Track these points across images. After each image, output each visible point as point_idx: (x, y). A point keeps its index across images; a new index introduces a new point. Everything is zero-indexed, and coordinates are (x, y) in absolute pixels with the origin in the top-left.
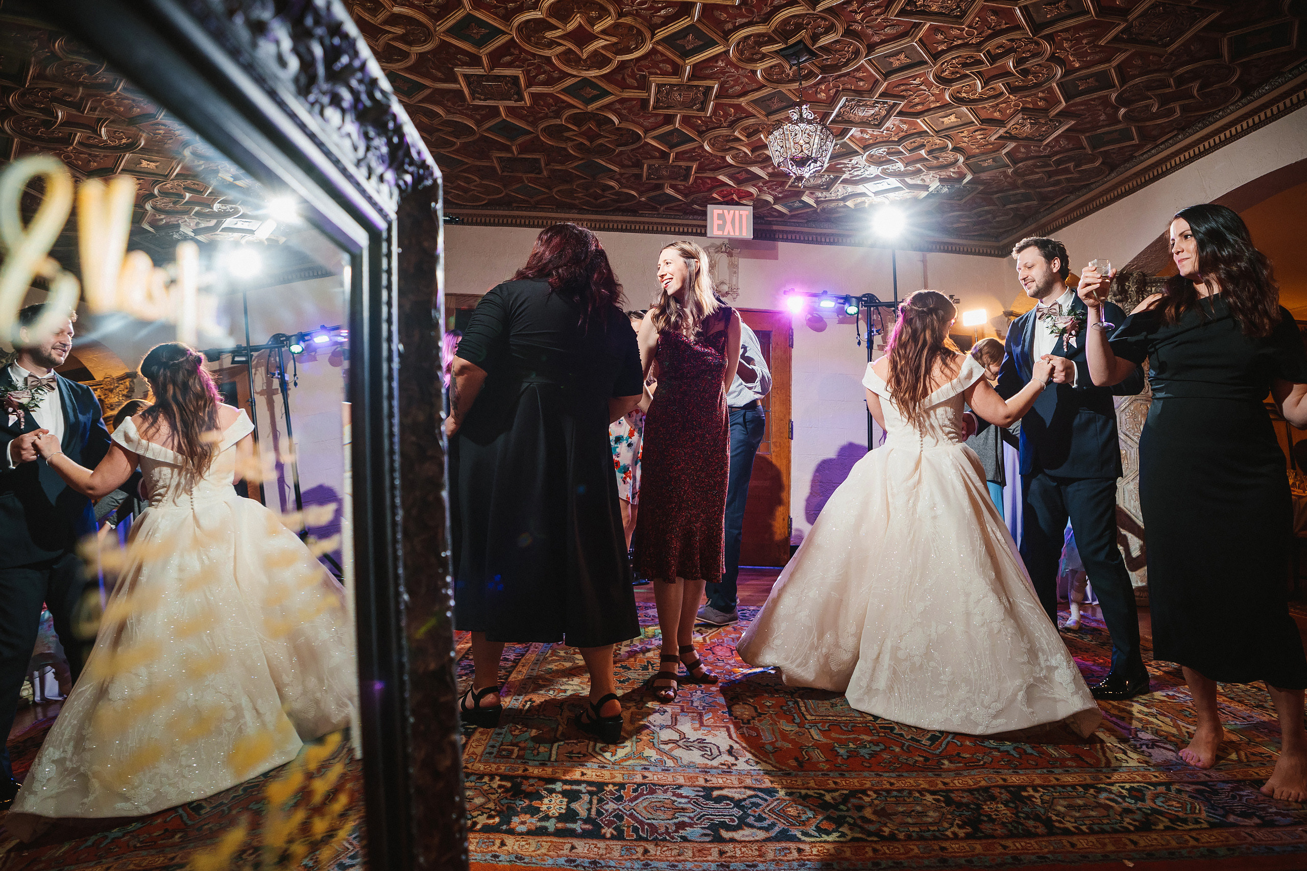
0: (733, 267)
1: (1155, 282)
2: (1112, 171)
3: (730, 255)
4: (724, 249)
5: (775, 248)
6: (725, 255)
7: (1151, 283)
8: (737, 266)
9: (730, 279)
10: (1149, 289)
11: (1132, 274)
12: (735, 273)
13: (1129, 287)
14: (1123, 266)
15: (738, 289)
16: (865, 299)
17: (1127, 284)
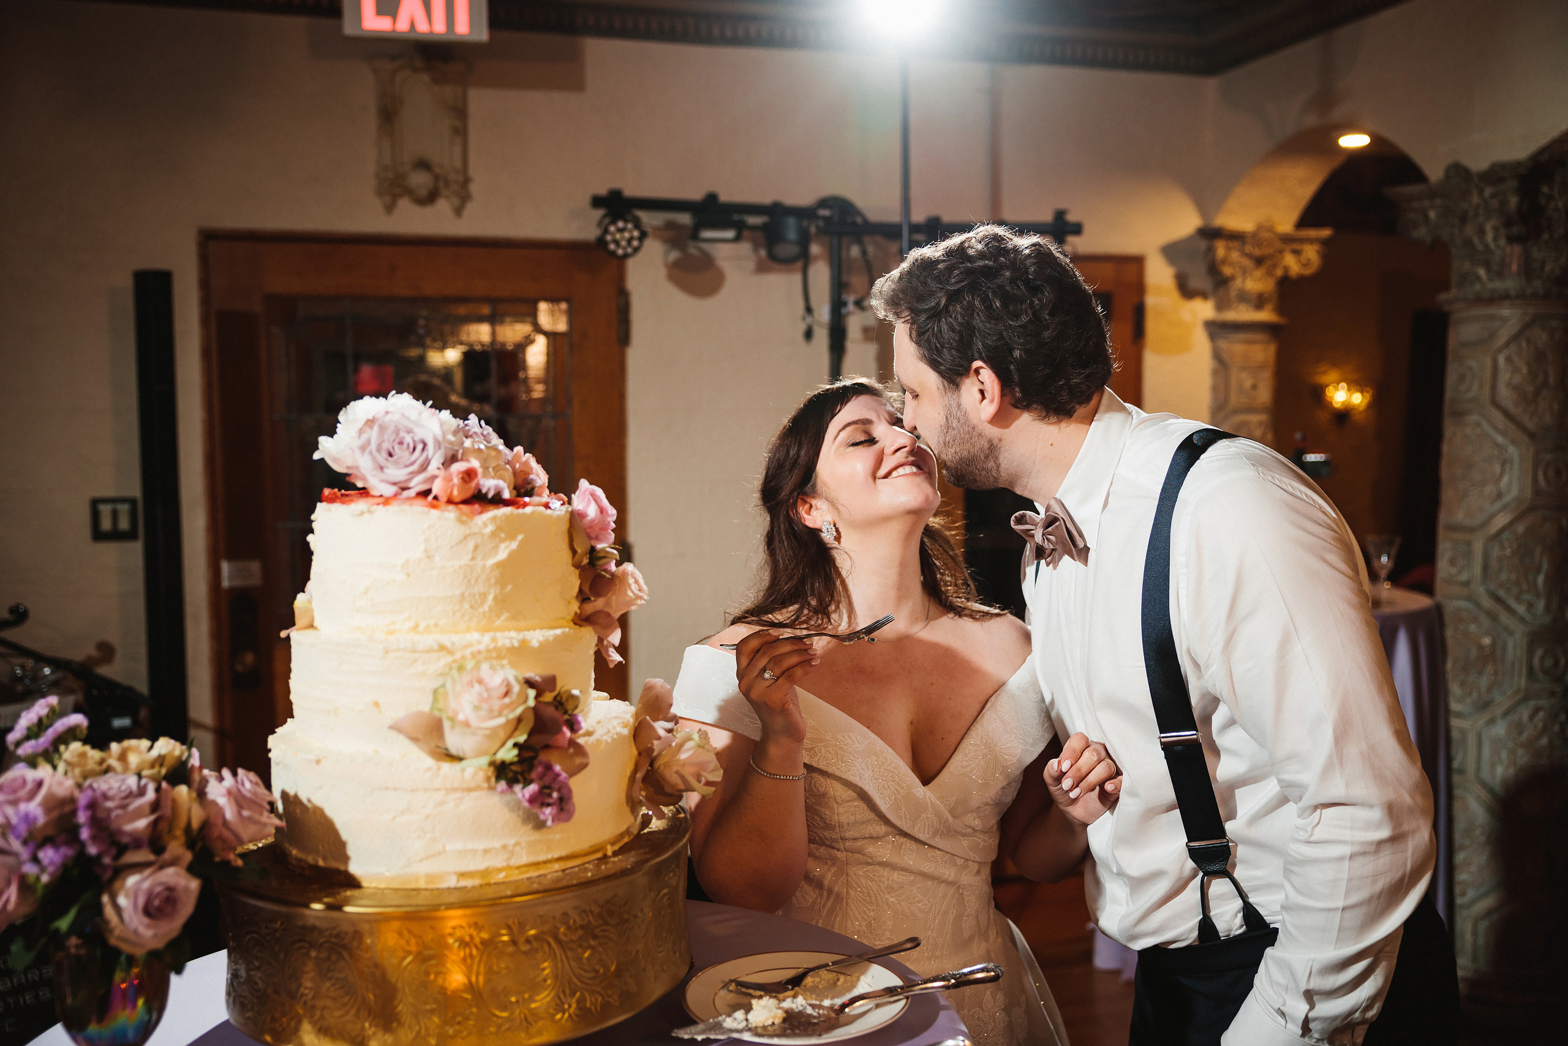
0: (452, 116)
5: (575, 57)
6: (425, 79)
9: (444, 152)
12: (456, 131)
14: (1541, 143)
15: (466, 181)
16: (824, 212)
17: (1545, 189)
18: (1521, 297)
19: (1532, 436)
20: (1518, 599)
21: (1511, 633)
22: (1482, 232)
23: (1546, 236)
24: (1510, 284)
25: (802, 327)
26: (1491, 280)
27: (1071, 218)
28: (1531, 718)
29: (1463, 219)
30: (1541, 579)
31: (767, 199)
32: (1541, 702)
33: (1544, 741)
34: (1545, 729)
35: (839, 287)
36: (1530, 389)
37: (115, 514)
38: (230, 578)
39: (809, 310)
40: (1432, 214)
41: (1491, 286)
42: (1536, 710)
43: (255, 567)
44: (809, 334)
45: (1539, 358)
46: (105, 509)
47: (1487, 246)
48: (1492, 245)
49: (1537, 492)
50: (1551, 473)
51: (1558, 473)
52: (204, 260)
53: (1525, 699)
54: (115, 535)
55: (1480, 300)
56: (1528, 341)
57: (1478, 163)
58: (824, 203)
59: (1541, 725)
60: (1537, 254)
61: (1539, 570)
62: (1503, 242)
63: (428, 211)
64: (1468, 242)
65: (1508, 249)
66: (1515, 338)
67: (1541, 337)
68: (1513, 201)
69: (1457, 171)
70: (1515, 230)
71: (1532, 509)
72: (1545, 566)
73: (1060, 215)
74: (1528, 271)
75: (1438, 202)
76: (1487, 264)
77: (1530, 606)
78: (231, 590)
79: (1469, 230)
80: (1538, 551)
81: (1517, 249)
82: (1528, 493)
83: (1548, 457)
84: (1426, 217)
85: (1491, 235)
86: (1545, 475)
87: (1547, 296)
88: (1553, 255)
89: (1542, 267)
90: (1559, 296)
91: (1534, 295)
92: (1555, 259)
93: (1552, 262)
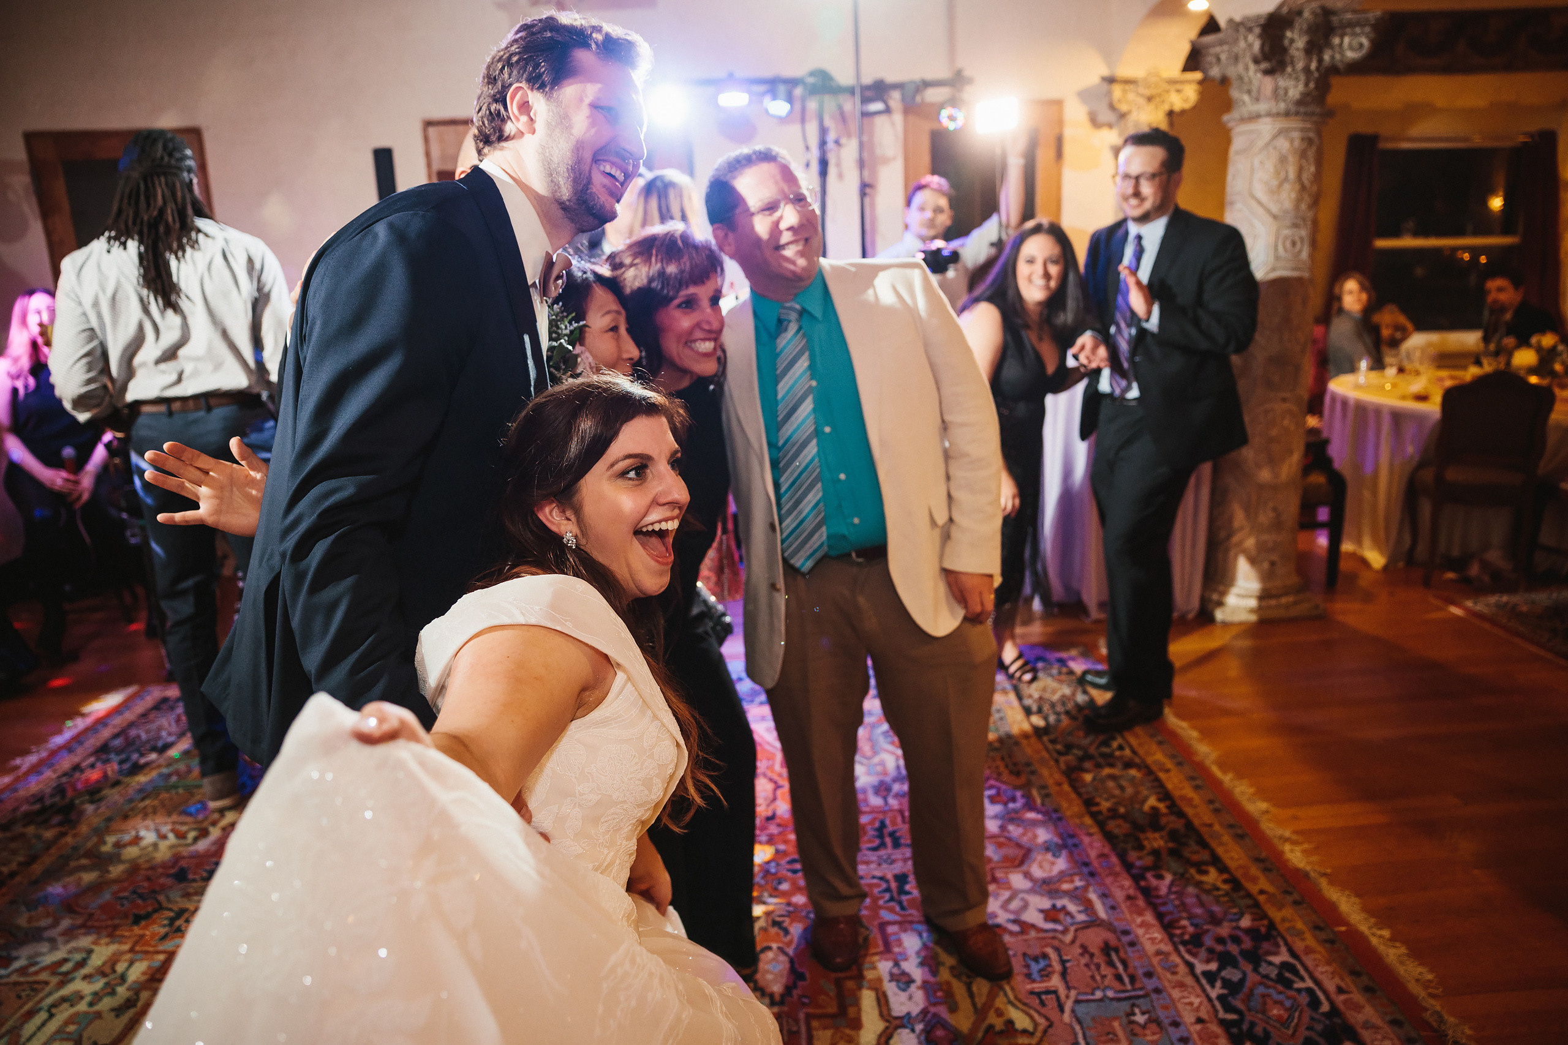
1: (1352, 25)
7: (1341, 28)
10: (1333, 40)
11: (1297, 16)
13: (1290, 41)
16: (811, 80)
17: (1285, 35)
18: (1269, 114)
19: (1275, 217)
23: (1289, 70)
24: (1263, 107)
25: (804, 162)
26: (1251, 104)
29: (1238, 60)
31: (768, 73)
35: (823, 131)
36: (1275, 183)
39: (807, 148)
40: (1223, 57)
44: (808, 165)
45: (1283, 160)
47: (1249, 79)
48: (1252, 78)
49: (1277, 258)
52: (426, 139)
55: (1243, 120)
56: (1275, 148)
58: (812, 74)
60: (1282, 82)
62: (1259, 75)
64: (1240, 78)
65: (1263, 81)
66: (1267, 145)
69: (1233, 21)
70: (1264, 65)
74: (1277, 95)
76: (1249, 92)
79: (1240, 68)
81: (1268, 80)
84: (1219, 59)
85: (1252, 71)
86: (1284, 247)
87: (1287, 114)
88: (1292, 83)
89: (1286, 93)
90: (1297, 113)
91: (1278, 115)
92: (1296, 87)
93: (1294, 88)
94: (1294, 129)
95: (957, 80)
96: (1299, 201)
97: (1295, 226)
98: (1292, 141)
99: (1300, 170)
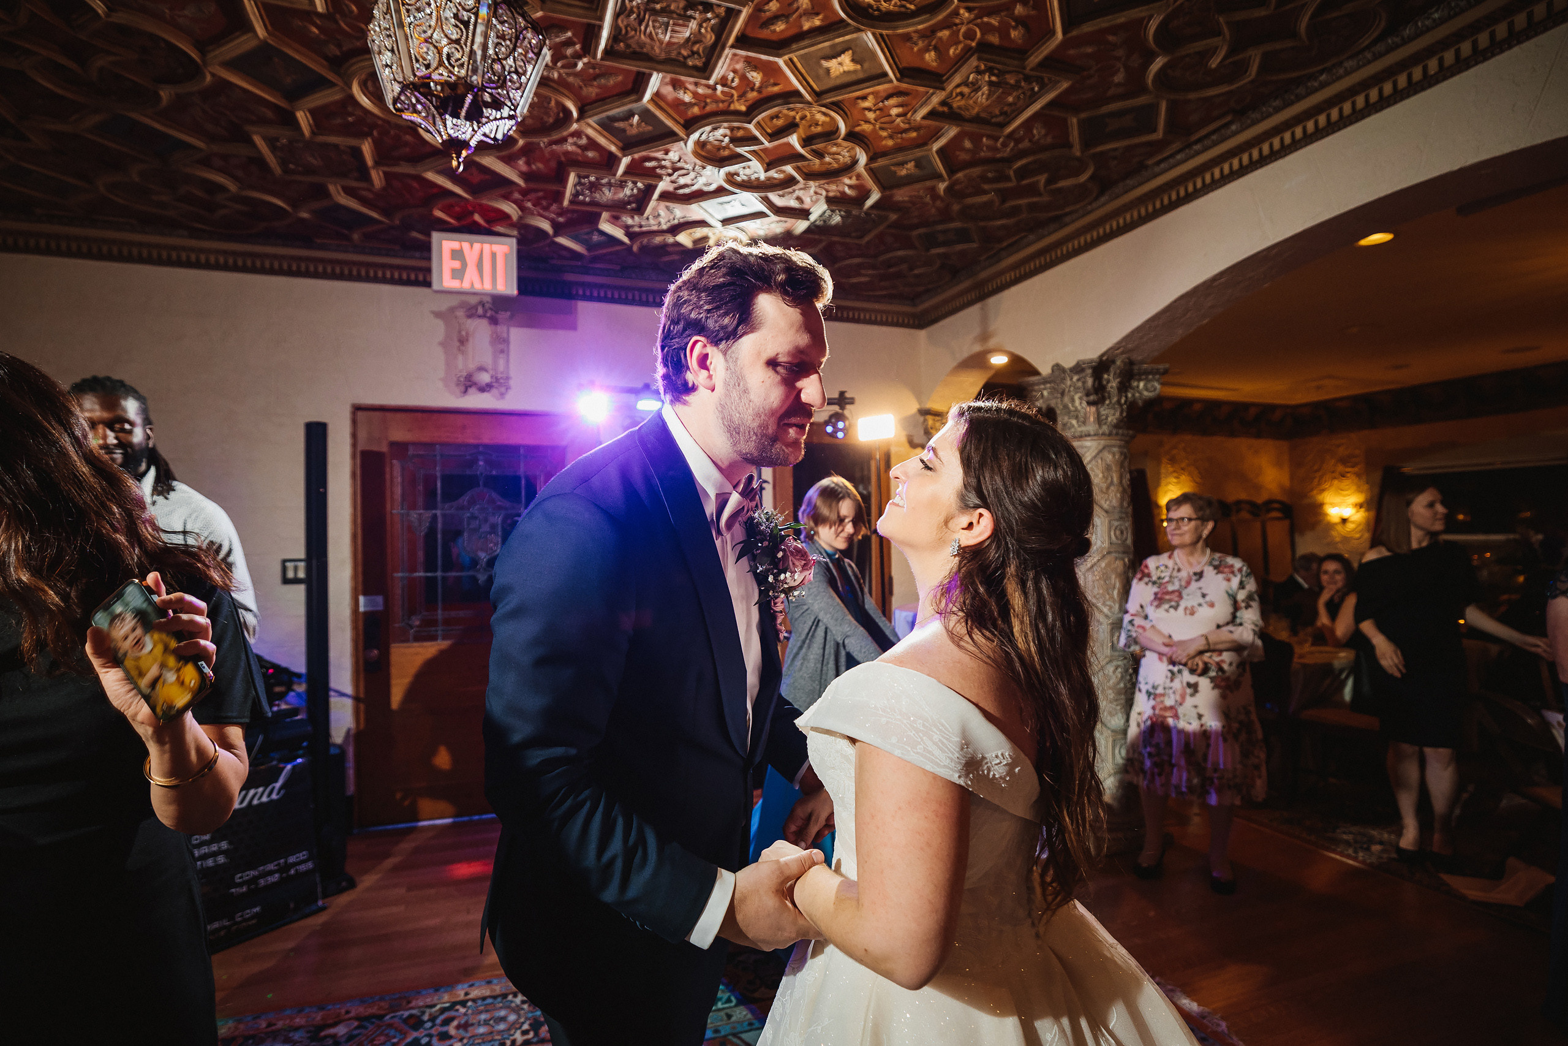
0: (501, 344)
1: (1147, 373)
2: (1101, 193)
3: (494, 321)
4: (480, 311)
5: (572, 312)
6: (484, 323)
7: (1140, 374)
8: (506, 341)
9: (495, 362)
10: (1135, 384)
11: (1113, 362)
12: (502, 351)
13: (1108, 381)
14: (1104, 349)
15: (508, 378)
17: (1106, 376)
18: (1097, 435)
19: (1107, 512)
20: (1104, 604)
21: (1101, 624)
22: (1073, 401)
23: (1107, 402)
24: (1090, 428)
26: (1079, 426)
27: (847, 395)
28: (1114, 672)
29: (1063, 394)
30: (1115, 592)
32: (1120, 663)
33: (1122, 685)
34: (1122, 677)
37: (296, 569)
38: (365, 606)
40: (1045, 393)
41: (1079, 429)
42: (1117, 668)
43: (380, 599)
45: (1108, 468)
46: (289, 565)
47: (1076, 408)
48: (1079, 408)
50: (1118, 532)
51: (1122, 533)
52: (354, 422)
53: (1110, 661)
54: (296, 581)
56: (1102, 459)
57: (1068, 363)
59: (1119, 676)
60: (1104, 411)
61: (1114, 588)
62: (1084, 404)
63: (485, 395)
64: (1066, 407)
65: (1088, 409)
66: (1095, 457)
67: (1109, 457)
68: (1090, 382)
69: (1057, 367)
70: (1092, 398)
71: (1109, 553)
72: (1118, 585)
73: (842, 394)
74: (1099, 420)
75: (1048, 385)
76: (1077, 418)
77: (1111, 608)
78: (365, 613)
79: (1066, 399)
80: (1113, 577)
81: (1093, 409)
82: (1106, 545)
83: (1116, 523)
84: (1042, 394)
85: (1079, 402)
86: (1115, 534)
87: (1110, 434)
88: (1112, 412)
89: (1107, 419)
90: (1117, 434)
91: (1103, 434)
92: (1114, 415)
93: (1112, 415)
94: (1114, 446)
95: (843, 400)
96: (1122, 499)
97: (1121, 518)
98: (1114, 455)
99: (1121, 478)
